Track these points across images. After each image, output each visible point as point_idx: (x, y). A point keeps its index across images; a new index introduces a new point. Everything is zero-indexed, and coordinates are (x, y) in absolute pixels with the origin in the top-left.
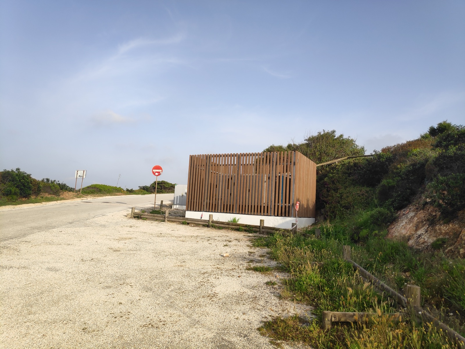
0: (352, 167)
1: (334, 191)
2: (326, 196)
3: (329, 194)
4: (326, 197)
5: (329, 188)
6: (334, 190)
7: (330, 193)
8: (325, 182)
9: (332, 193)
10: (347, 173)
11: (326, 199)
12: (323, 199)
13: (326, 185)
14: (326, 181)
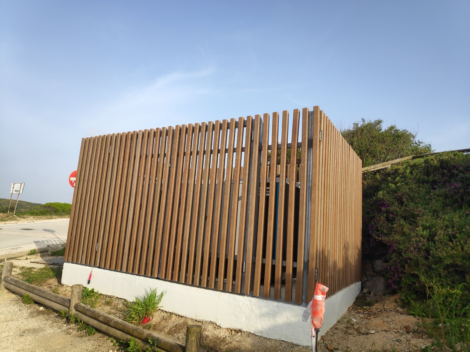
0: (436, 168)
1: (405, 220)
2: (385, 231)
3: (393, 228)
4: (386, 235)
5: (392, 213)
6: (405, 218)
7: (395, 226)
8: (379, 200)
9: (401, 225)
10: (427, 182)
11: (387, 239)
12: (380, 239)
13: (382, 206)
14: (383, 199)
